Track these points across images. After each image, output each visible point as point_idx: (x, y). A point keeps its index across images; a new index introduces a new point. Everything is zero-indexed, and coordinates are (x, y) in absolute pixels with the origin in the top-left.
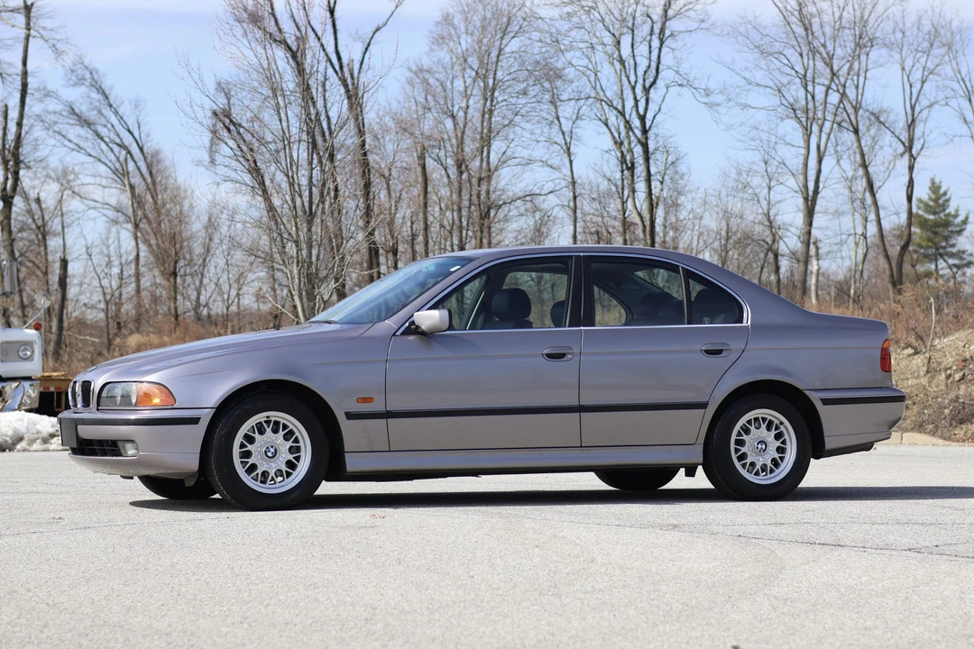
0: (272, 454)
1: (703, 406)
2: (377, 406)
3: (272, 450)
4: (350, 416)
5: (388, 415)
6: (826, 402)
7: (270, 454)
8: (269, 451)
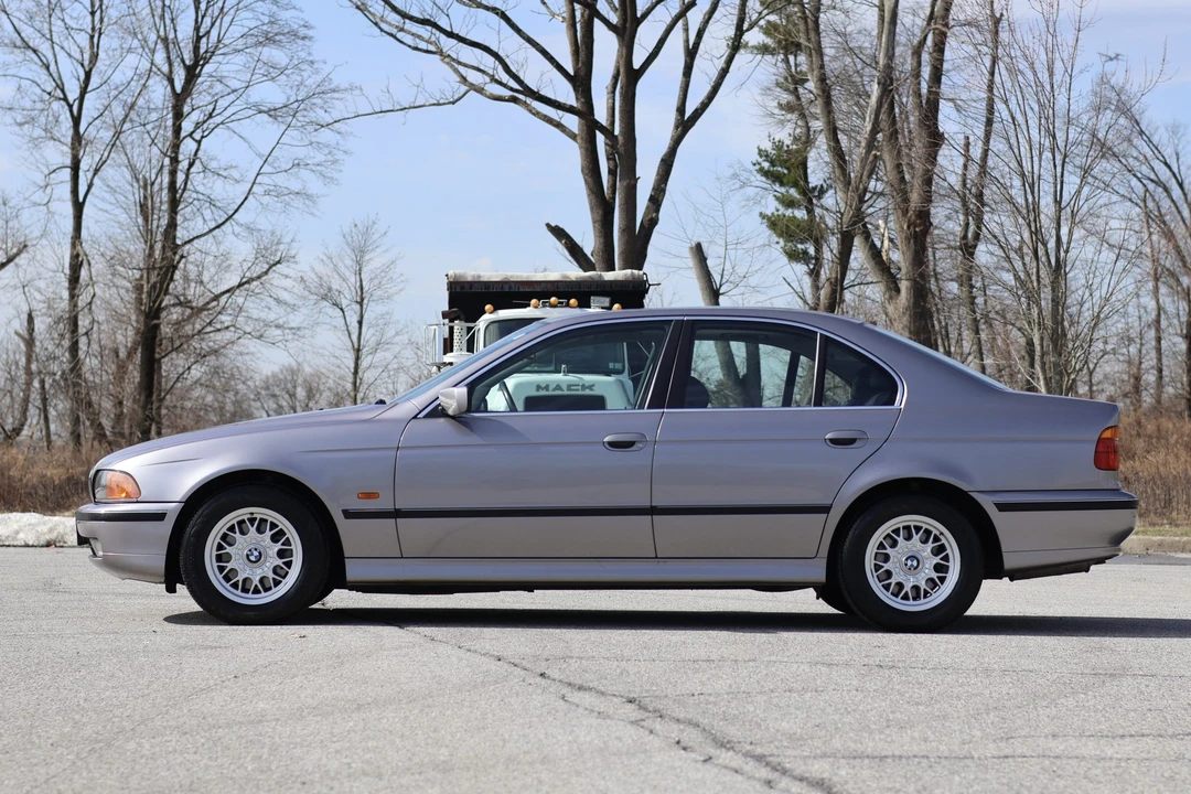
0: (256, 558)
1: (825, 509)
2: (383, 503)
3: (256, 553)
4: (348, 514)
5: (397, 514)
6: (1002, 507)
7: (252, 558)
8: (252, 554)
